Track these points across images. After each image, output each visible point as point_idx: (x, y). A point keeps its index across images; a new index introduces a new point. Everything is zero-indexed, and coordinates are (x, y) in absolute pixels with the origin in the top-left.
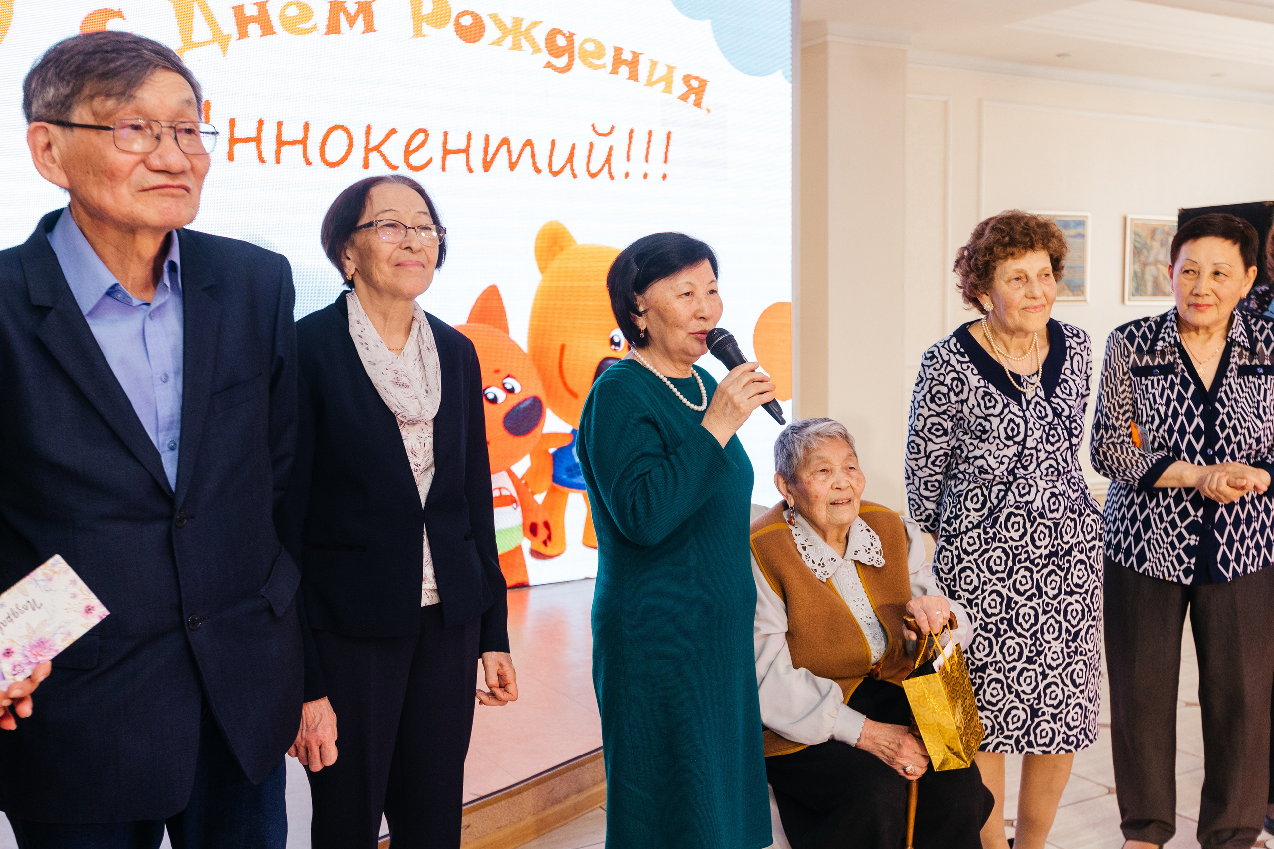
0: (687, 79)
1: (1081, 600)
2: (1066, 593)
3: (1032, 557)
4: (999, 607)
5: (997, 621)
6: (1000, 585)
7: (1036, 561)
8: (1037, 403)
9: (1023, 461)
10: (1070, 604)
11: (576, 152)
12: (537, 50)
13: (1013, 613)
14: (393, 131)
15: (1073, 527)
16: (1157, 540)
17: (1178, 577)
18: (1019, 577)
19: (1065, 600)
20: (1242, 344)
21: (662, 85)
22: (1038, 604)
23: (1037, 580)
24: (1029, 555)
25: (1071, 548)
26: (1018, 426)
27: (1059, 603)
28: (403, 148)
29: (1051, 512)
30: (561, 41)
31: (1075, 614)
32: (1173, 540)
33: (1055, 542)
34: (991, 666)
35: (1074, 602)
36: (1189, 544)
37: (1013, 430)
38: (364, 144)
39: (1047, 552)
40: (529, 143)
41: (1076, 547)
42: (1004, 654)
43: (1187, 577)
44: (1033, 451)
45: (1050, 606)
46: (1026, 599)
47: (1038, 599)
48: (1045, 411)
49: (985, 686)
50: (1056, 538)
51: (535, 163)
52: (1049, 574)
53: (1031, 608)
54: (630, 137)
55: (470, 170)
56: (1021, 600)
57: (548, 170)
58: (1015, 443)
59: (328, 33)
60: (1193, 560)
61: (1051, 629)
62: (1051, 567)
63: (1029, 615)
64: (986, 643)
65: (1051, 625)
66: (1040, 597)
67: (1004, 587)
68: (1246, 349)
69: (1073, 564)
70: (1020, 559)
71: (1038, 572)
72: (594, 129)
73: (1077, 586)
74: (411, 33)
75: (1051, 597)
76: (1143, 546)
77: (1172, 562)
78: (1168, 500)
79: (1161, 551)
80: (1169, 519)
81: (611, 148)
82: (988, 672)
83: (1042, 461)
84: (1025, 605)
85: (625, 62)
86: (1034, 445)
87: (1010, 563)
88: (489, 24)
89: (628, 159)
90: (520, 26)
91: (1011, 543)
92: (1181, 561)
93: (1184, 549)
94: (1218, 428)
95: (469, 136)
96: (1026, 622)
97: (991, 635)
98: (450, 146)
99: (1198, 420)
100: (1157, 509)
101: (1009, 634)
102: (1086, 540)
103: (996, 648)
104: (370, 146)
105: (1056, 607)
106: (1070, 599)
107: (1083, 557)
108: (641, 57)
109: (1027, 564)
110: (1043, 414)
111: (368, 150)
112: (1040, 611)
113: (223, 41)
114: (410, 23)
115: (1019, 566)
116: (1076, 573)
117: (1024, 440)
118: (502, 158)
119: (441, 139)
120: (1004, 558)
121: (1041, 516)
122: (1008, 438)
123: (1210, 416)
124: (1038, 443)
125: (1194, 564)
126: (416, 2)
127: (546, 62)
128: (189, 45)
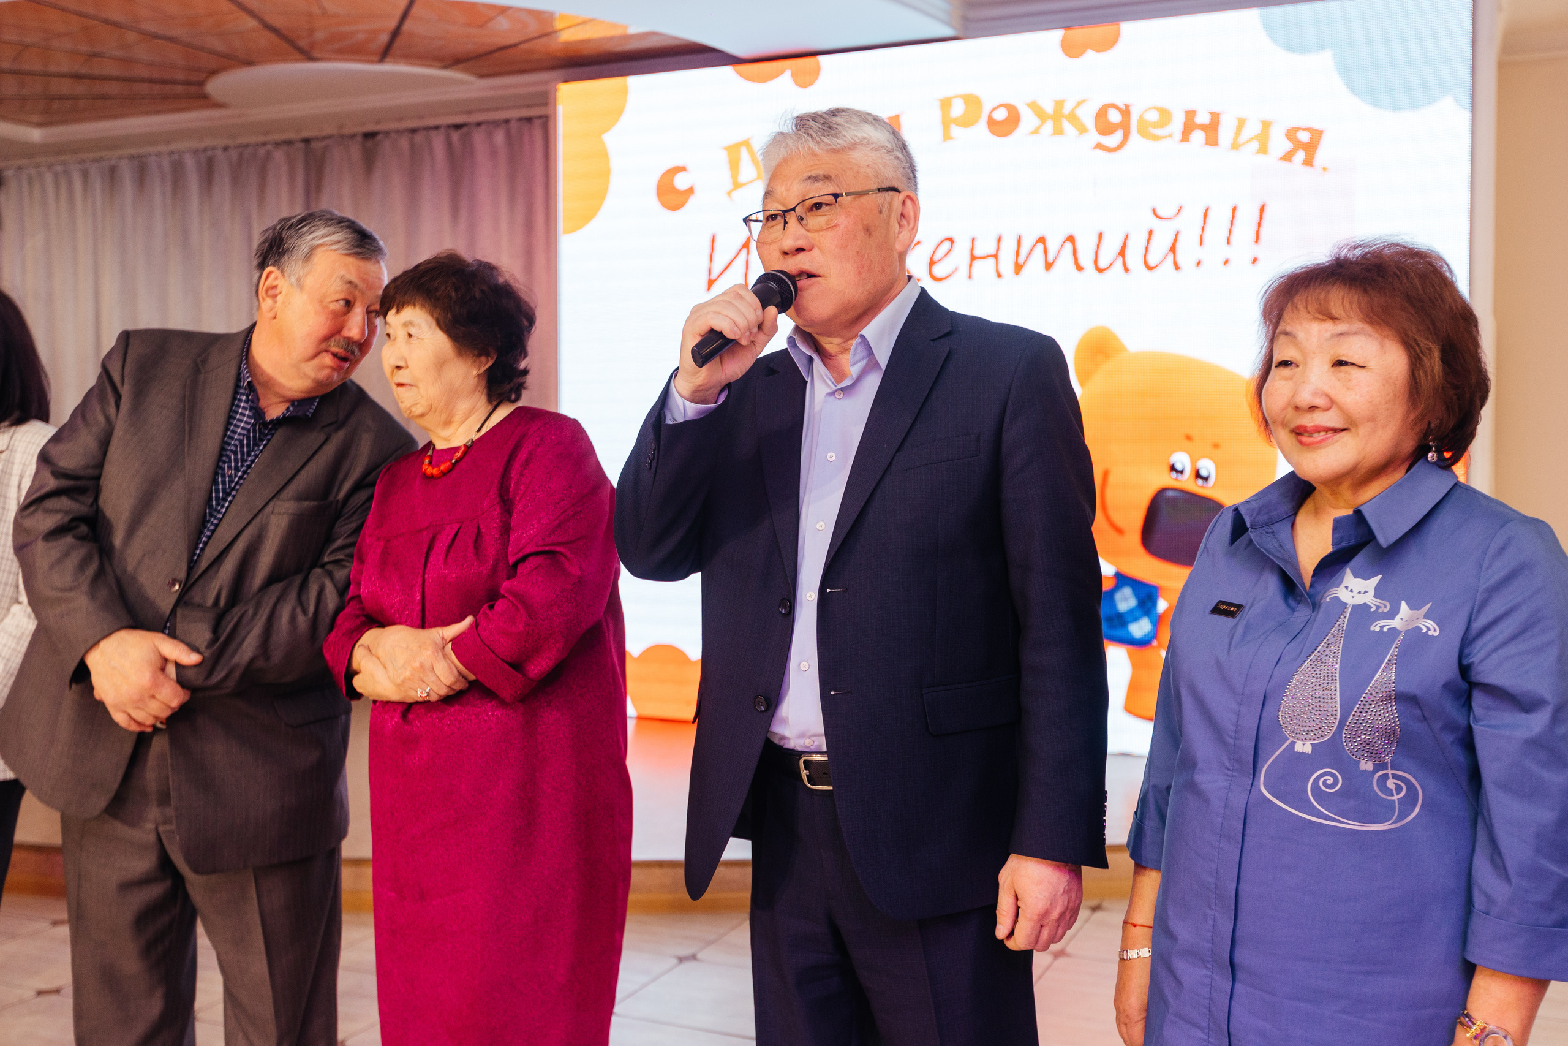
11: (1130, 243)
12: (1082, 129)
21: (1255, 145)
28: (927, 260)
30: (1114, 117)
40: (1071, 239)
51: (1076, 261)
54: (1205, 215)
55: (1000, 276)
57: (1093, 266)
72: (1155, 213)
74: (939, 138)
81: (1177, 233)
85: (1201, 126)
88: (1025, 114)
89: (1202, 244)
90: (1063, 108)
95: (999, 239)
108: (1222, 117)
114: (940, 128)
118: (1037, 260)
119: (969, 245)
126: (946, 104)
127: (1094, 143)
128: (737, 185)
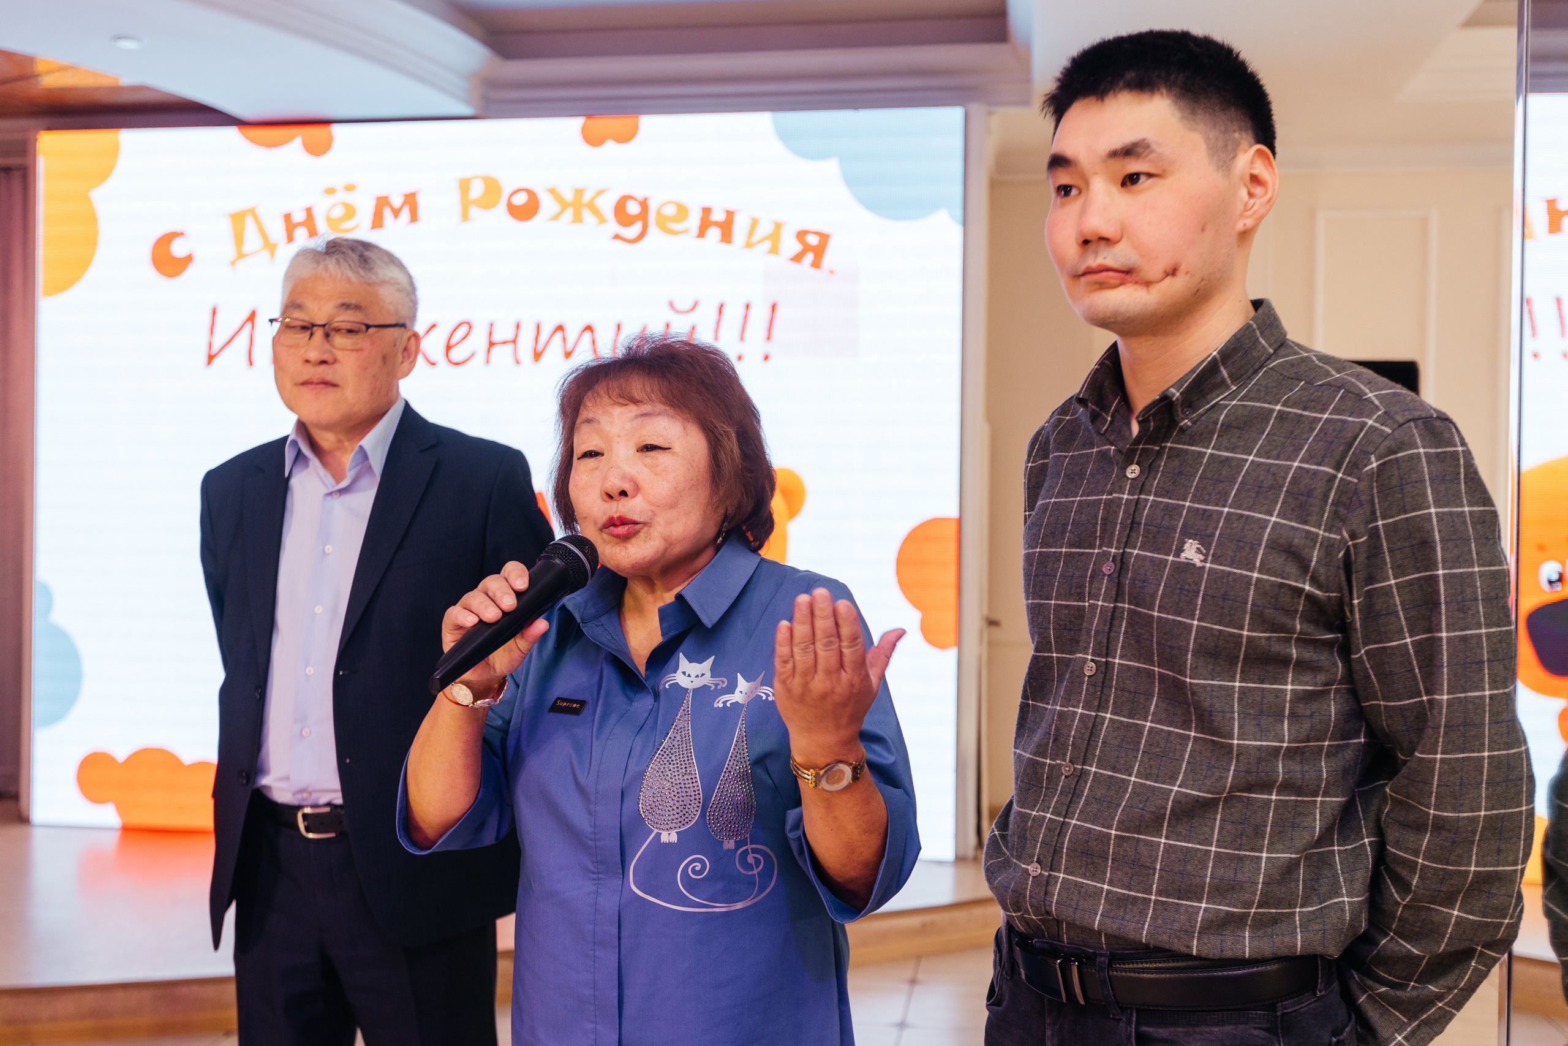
0: (801, 235)
12: (602, 220)
14: (434, 325)
21: (767, 245)
28: (445, 342)
30: (633, 208)
40: (589, 328)
54: (720, 309)
55: (518, 362)
59: (372, 228)
72: (672, 307)
74: (459, 218)
81: (693, 328)
85: (716, 223)
88: (545, 199)
90: (583, 197)
95: (517, 325)
108: (736, 215)
113: (271, 248)
114: (457, 209)
118: (556, 346)
119: (486, 330)
126: (464, 185)
127: (612, 233)
128: (240, 255)
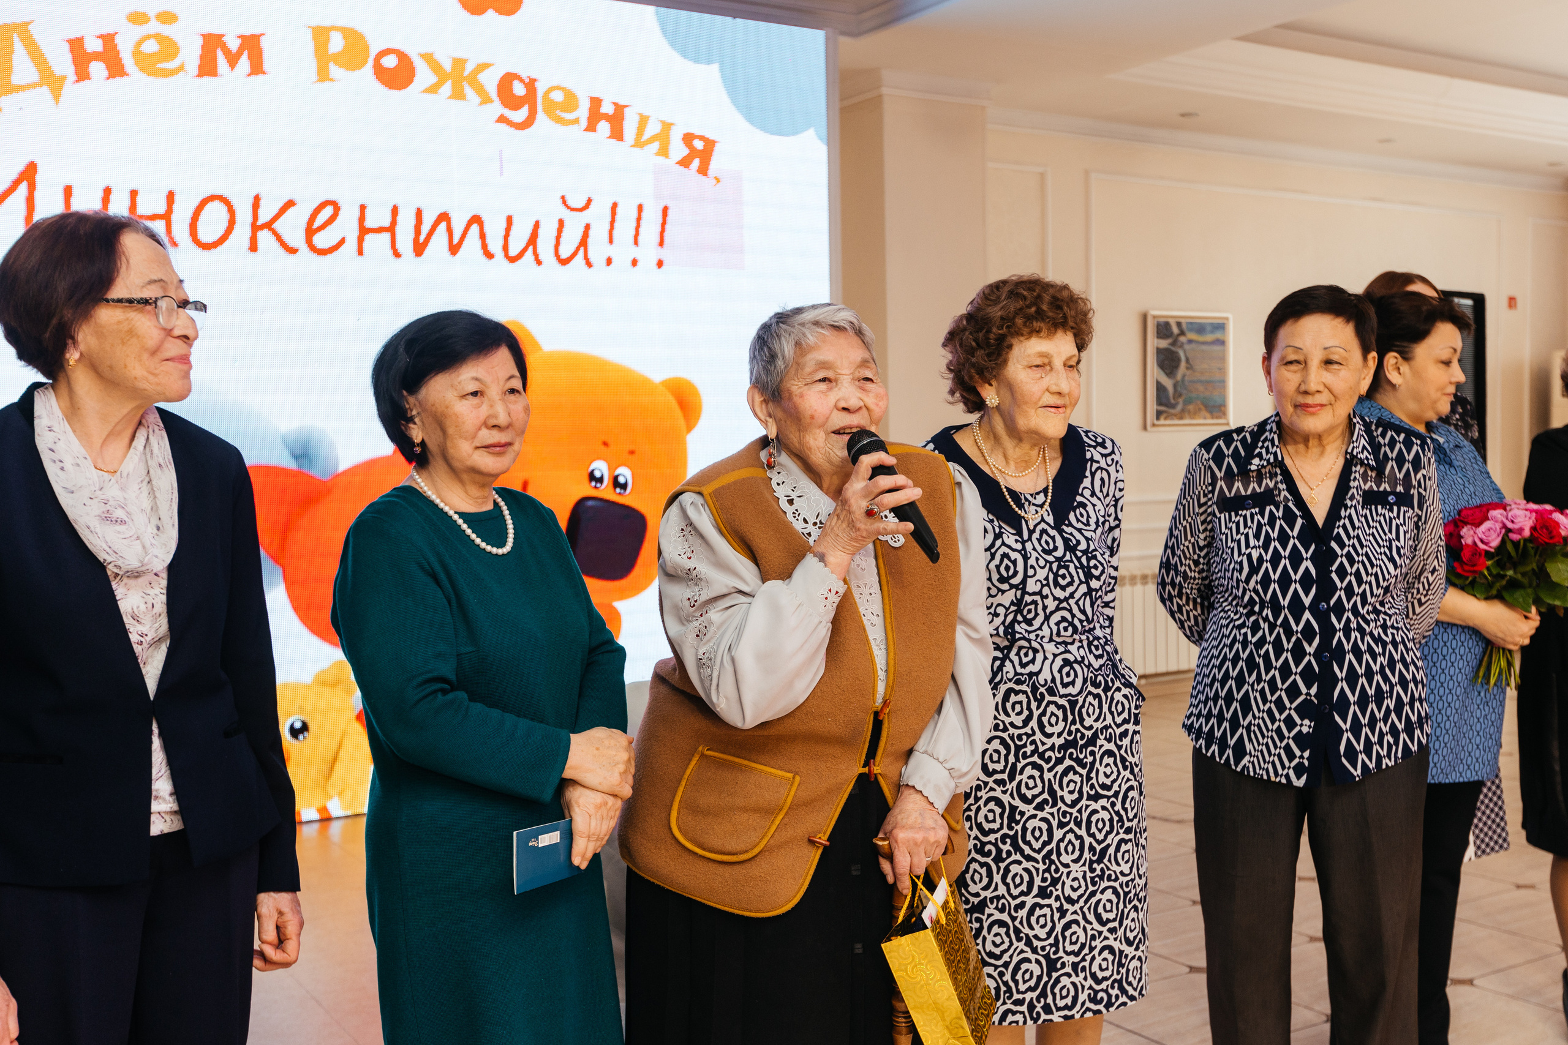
0: (688, 138)
1: (1108, 806)
2: (1089, 798)
3: (1041, 749)
4: (998, 820)
5: (996, 839)
6: (999, 789)
7: (1047, 755)
8: (1043, 531)
9: (1025, 612)
10: (1095, 812)
11: (541, 231)
12: (485, 99)
13: (1019, 828)
14: (290, 204)
15: (1096, 706)
16: (1259, 726)
17: (1287, 776)
18: (1024, 777)
19: (1087, 806)
20: (1366, 462)
21: (655, 146)
22: (1052, 814)
23: (1049, 780)
24: (1037, 747)
25: (1095, 736)
26: (1014, 562)
27: (1080, 811)
28: (304, 225)
29: (1065, 686)
30: (519, 89)
31: (1100, 825)
32: (1279, 727)
33: (1073, 728)
34: (992, 903)
35: (1100, 809)
36: (1300, 731)
37: (1007, 568)
38: (250, 219)
39: (1061, 741)
40: (476, 220)
41: (1102, 734)
42: (1007, 885)
43: (1298, 778)
44: (1037, 598)
45: (1068, 815)
46: (1035, 808)
47: (1051, 807)
48: (1054, 542)
49: (985, 932)
50: (1074, 722)
51: (484, 246)
52: (1065, 773)
53: (1043, 819)
54: (613, 211)
55: (397, 254)
56: (1029, 810)
57: (502, 254)
58: (1012, 586)
59: (200, 75)
60: (1306, 754)
61: (1070, 848)
62: (1068, 762)
63: (1040, 829)
64: (984, 871)
65: (1070, 842)
66: (1054, 804)
67: (1004, 792)
68: (1372, 469)
69: (1098, 757)
70: (1025, 753)
71: (1050, 770)
72: (564, 202)
73: (1104, 787)
74: (314, 76)
75: (1069, 803)
76: (1242, 734)
77: (1279, 756)
78: (1272, 672)
79: (1265, 742)
80: (1274, 699)
81: (587, 227)
82: (987, 911)
83: (1052, 613)
84: (1034, 816)
85: (606, 117)
86: (1037, 588)
87: (1012, 759)
88: (420, 66)
89: (611, 241)
90: (464, 69)
91: (1011, 730)
92: (1291, 756)
93: (1294, 738)
94: (1334, 576)
95: (395, 211)
96: (1037, 840)
97: (989, 860)
98: (369, 223)
99: (1307, 564)
100: (1258, 685)
101: (1013, 857)
102: (1115, 723)
103: (997, 878)
104: (260, 222)
105: (1076, 817)
106: (1094, 806)
107: (1111, 746)
108: (626, 110)
109: (1035, 758)
110: (1051, 547)
111: (255, 228)
112: (1055, 823)
113: (53, 83)
114: (312, 64)
115: (1023, 762)
116: (1102, 769)
117: (1024, 582)
119: (357, 213)
120: (1003, 752)
121: (1051, 692)
122: (1002, 580)
123: (1324, 559)
124: (1043, 586)
125: (1307, 759)
126: (320, 35)
127: (497, 115)
128: (9, 89)
